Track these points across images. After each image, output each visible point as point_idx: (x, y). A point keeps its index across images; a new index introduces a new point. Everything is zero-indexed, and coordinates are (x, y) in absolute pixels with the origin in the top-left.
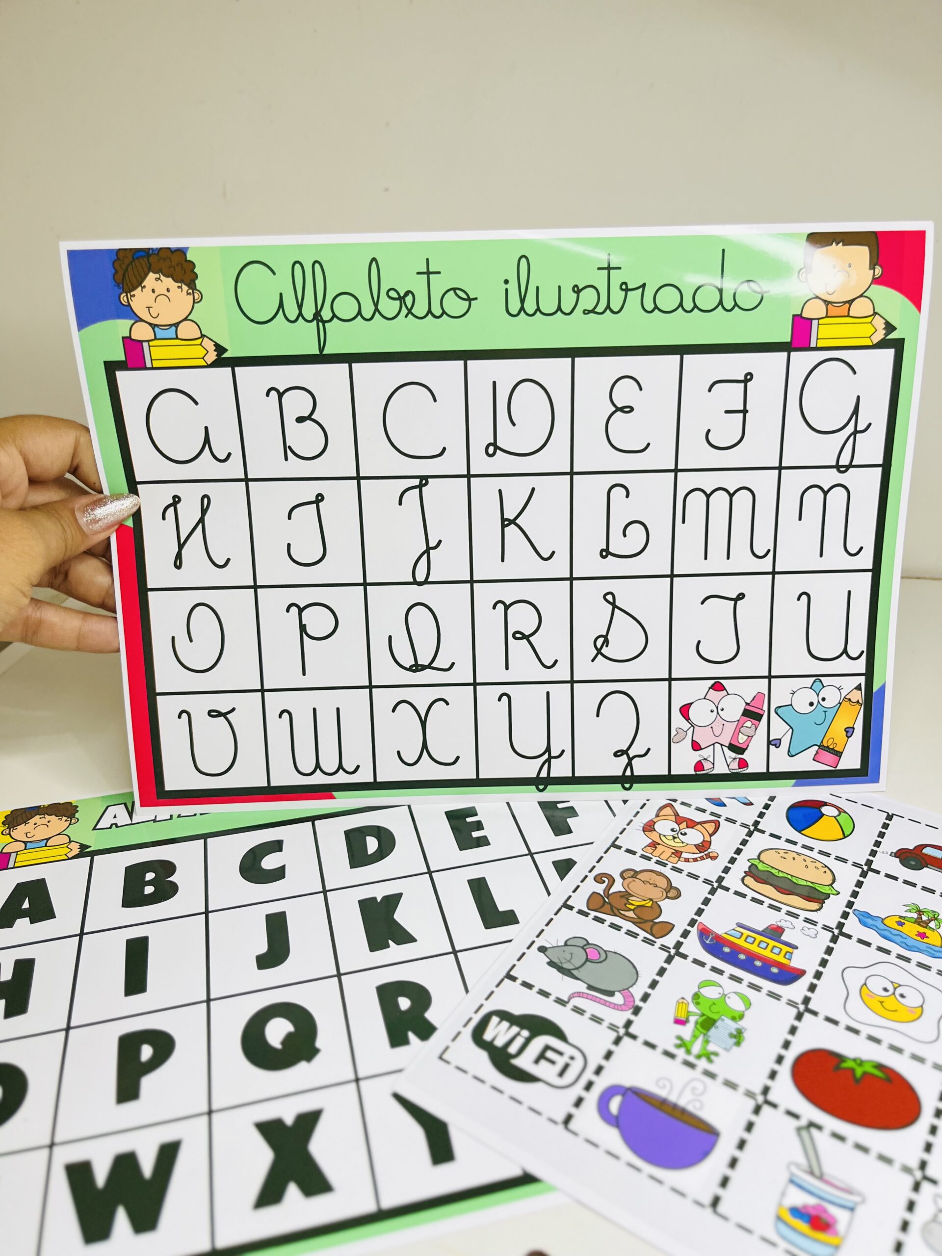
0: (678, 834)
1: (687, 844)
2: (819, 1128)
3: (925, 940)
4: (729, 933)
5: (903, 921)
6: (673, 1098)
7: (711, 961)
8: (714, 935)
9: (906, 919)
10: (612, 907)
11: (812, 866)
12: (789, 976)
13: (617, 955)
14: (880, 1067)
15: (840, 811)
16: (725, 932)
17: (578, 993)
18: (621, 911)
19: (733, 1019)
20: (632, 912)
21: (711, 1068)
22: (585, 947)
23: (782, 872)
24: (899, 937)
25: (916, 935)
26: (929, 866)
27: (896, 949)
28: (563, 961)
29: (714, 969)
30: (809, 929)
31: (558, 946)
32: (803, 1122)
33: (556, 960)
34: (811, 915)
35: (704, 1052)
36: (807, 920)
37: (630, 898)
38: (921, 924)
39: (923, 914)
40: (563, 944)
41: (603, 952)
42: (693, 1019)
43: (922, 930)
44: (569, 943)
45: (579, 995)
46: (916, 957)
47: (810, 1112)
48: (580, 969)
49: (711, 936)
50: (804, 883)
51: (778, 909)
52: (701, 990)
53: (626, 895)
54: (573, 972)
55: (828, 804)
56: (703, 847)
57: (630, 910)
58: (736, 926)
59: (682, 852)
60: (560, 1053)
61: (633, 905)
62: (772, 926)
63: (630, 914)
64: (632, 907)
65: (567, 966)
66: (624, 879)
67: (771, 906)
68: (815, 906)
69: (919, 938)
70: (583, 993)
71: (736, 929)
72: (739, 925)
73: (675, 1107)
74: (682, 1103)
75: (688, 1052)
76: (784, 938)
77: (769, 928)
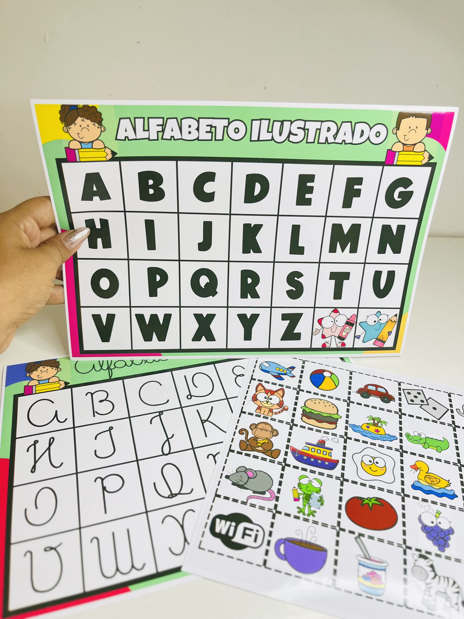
0: (268, 399)
1: (274, 404)
2: (363, 535)
3: (379, 433)
4: (303, 449)
5: (368, 425)
6: (304, 539)
7: (301, 465)
8: (298, 451)
9: (370, 424)
10: (251, 446)
11: (327, 405)
12: (333, 465)
13: (261, 472)
14: (378, 499)
15: (332, 373)
16: (302, 448)
17: (250, 496)
18: (256, 448)
19: (317, 492)
20: (260, 447)
21: (315, 519)
22: (246, 471)
23: (316, 411)
24: (369, 434)
25: (375, 431)
26: (372, 395)
27: (369, 440)
28: (239, 481)
29: (303, 469)
30: (335, 439)
31: (234, 474)
32: (357, 535)
33: (235, 482)
34: (334, 431)
35: (310, 512)
36: (333, 434)
37: (258, 440)
38: (376, 425)
39: (375, 420)
40: (236, 472)
41: (255, 472)
42: (301, 497)
43: (377, 428)
44: (238, 471)
45: (250, 497)
46: (378, 442)
47: (358, 529)
48: (247, 484)
49: (297, 452)
50: (326, 415)
51: (320, 431)
52: (300, 481)
53: (255, 439)
54: (244, 485)
55: (325, 371)
56: (281, 404)
57: (259, 446)
58: (306, 444)
59: (273, 409)
60: (252, 530)
61: (260, 443)
62: (320, 441)
63: (260, 448)
64: (260, 445)
65: (241, 483)
66: (252, 430)
67: (317, 431)
68: (333, 426)
69: (376, 433)
70: (252, 496)
71: (306, 446)
72: (306, 443)
73: (306, 542)
74: (308, 540)
75: (304, 514)
76: (326, 446)
77: (319, 442)
